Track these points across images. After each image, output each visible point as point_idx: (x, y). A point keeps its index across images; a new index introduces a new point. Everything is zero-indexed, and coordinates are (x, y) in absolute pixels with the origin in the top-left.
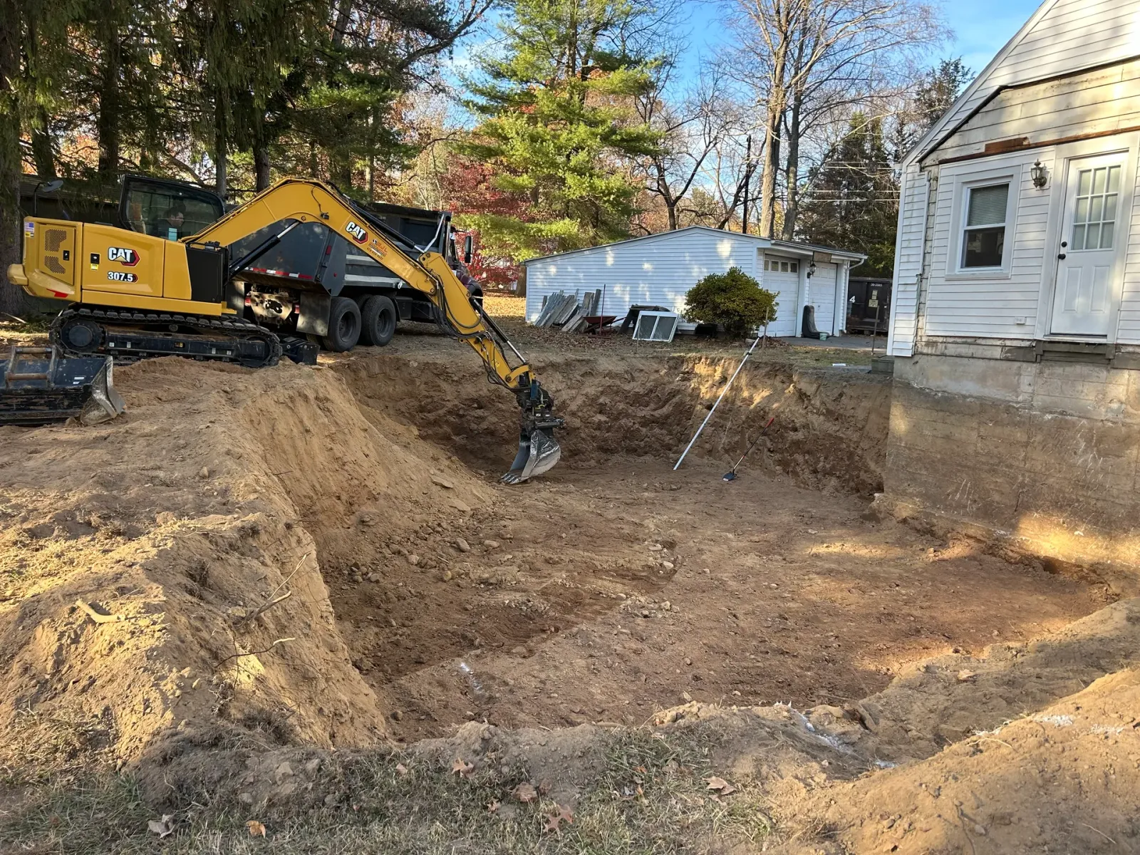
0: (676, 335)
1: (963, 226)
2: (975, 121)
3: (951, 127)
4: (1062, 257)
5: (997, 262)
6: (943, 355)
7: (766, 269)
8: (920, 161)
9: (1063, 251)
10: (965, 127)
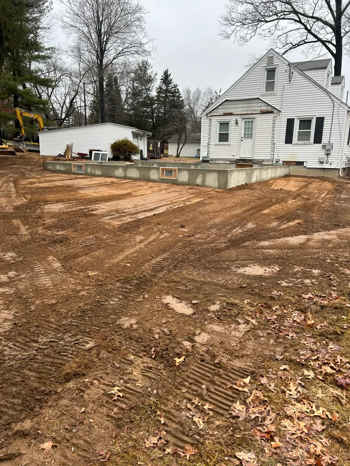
0: (108, 160)
1: (218, 132)
2: (220, 107)
3: (215, 107)
4: (242, 140)
5: (227, 141)
6: (215, 163)
7: (133, 138)
8: (207, 115)
9: (242, 139)
10: (218, 108)
